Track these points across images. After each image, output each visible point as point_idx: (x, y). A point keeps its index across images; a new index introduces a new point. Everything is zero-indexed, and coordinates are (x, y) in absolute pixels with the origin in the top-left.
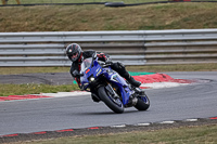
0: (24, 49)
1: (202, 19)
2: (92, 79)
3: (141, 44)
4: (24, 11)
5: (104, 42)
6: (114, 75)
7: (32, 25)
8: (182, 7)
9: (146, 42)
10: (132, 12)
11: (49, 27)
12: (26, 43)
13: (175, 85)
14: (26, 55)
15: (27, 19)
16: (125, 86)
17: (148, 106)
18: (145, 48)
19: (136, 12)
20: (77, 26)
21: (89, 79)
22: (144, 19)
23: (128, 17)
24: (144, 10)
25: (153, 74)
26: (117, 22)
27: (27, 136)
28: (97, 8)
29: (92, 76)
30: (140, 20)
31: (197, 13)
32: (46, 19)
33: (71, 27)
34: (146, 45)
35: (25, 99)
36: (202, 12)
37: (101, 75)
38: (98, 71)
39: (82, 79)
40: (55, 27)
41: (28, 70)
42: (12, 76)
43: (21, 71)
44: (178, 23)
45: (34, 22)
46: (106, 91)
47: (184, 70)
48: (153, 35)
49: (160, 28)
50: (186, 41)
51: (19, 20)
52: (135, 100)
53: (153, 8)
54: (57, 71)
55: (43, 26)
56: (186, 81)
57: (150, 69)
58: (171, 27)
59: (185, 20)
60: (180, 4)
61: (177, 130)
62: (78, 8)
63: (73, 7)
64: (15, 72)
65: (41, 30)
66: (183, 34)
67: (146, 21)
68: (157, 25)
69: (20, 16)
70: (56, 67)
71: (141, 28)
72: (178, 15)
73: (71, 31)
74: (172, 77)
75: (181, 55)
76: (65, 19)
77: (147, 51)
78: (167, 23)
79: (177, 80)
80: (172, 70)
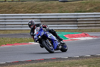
0: (21, 21)
2: (40, 37)
3: (75, 20)
4: (21, 4)
5: (58, 18)
6: (50, 35)
7: (25, 11)
8: (94, 2)
9: (78, 18)
10: (71, 5)
11: (33, 11)
12: (22, 19)
13: (91, 38)
14: (23, 25)
15: (23, 8)
16: (55, 41)
17: (67, 50)
18: (77, 21)
19: (73, 4)
20: (46, 11)
21: (38, 37)
22: (77, 8)
23: (69, 7)
24: (77, 4)
25: (81, 34)
26: (64, 9)
27: (23, 62)
28: (55, 3)
30: (75, 8)
32: (32, 8)
33: (43, 11)
34: (78, 20)
35: (21, 45)
37: (44, 35)
38: (42, 33)
39: (35, 37)
40: (36, 11)
41: (23, 31)
42: (16, 34)
43: (20, 32)
44: (92, 10)
45: (26, 9)
46: (46, 42)
47: (95, 31)
48: (81, 15)
49: (84, 12)
50: (96, 18)
51: (19, 8)
52: (60, 47)
55: (30, 11)
56: (96, 37)
57: (80, 31)
58: (89, 11)
59: (96, 8)
61: (92, 60)
62: (46, 3)
64: (17, 32)
65: (29, 13)
66: (95, 15)
67: (78, 8)
68: (83, 10)
69: (20, 6)
71: (75, 12)
72: (92, 6)
73: (44, 13)
74: (90, 35)
75: (94, 25)
76: (40, 8)
77: (78, 23)
78: (88, 10)
79: (92, 37)
80: (90, 32)
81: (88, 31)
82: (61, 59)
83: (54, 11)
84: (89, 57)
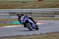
1: (47, 6)
3: (30, 13)
6: (30, 21)
8: (42, 3)
9: (32, 12)
10: (28, 4)
11: (5, 8)
16: (33, 23)
19: (29, 4)
20: (13, 8)
21: (23, 21)
23: (27, 6)
24: (31, 4)
26: (24, 7)
28: (19, 3)
29: (24, 21)
30: (30, 6)
31: (46, 4)
32: (5, 6)
34: (32, 13)
36: (47, 4)
40: (7, 8)
44: (40, 7)
45: (1, 7)
46: (28, 25)
47: (42, 20)
48: (34, 10)
50: (43, 12)
52: (35, 27)
53: (34, 3)
54: (8, 20)
55: (4, 8)
56: (43, 23)
59: (42, 6)
60: (41, 2)
61: (40, 36)
62: (13, 3)
63: (12, 3)
65: (3, 9)
66: (42, 10)
67: (32, 6)
68: (35, 7)
70: (7, 19)
71: (30, 8)
72: (40, 5)
73: (12, 9)
74: (39, 22)
75: (41, 16)
76: (10, 6)
77: (32, 15)
78: (38, 7)
79: (40, 23)
80: (39, 20)
81: (38, 20)
82: (22, 36)
83: (17, 8)
84: (38, 34)
